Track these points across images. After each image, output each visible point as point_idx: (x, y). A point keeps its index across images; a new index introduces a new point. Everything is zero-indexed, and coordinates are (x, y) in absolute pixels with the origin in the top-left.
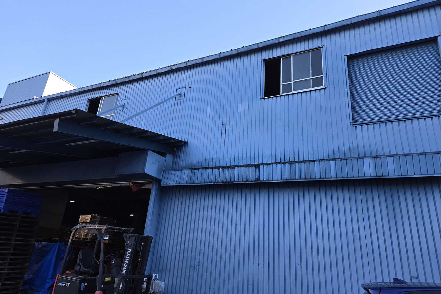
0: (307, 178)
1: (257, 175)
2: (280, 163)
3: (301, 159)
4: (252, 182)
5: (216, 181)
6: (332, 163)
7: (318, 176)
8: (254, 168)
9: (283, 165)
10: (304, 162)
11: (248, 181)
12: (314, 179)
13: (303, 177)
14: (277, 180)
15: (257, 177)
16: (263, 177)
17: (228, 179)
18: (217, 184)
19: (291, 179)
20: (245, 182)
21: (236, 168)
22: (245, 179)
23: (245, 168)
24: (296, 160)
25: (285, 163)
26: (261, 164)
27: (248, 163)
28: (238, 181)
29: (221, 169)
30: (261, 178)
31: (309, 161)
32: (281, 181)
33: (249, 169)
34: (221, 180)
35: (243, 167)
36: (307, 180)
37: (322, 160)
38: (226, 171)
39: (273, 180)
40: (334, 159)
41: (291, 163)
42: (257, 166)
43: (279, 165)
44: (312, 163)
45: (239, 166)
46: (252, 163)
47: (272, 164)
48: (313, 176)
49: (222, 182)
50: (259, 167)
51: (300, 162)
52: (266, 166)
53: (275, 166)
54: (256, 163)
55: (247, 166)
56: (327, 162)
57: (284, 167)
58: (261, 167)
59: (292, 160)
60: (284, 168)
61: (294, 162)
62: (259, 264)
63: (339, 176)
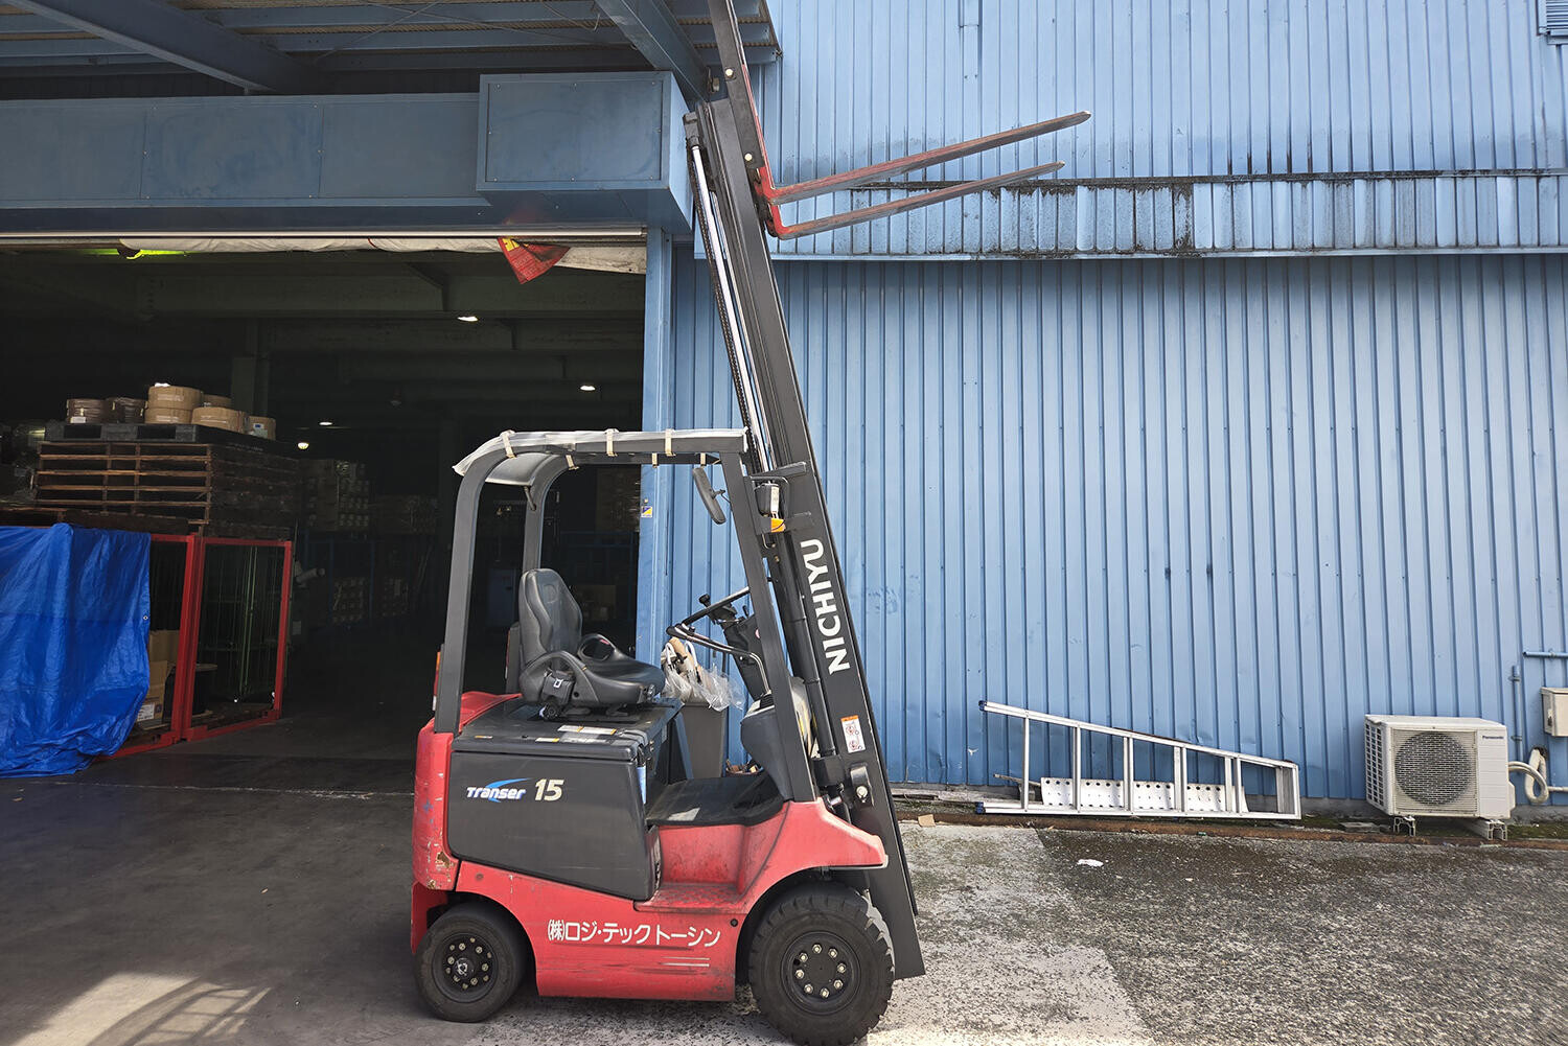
0: (1401, 243)
1: (1180, 224)
2: (1289, 177)
3: (1382, 165)
4: (1161, 256)
5: (987, 248)
6: (1505, 185)
7: (1445, 238)
8: (1165, 194)
9: (1298, 186)
10: (1394, 176)
11: (1137, 248)
12: (1429, 247)
13: (1386, 237)
14: (1273, 249)
15: (1181, 235)
16: (1209, 235)
17: (1041, 238)
18: (993, 258)
19: (1334, 248)
20: (1128, 257)
21: (1082, 191)
22: (1126, 242)
23: (1124, 195)
24: (1362, 165)
25: (1309, 177)
26: (1202, 180)
27: (1142, 172)
28: (1095, 251)
29: (1003, 191)
30: (1203, 240)
31: (1415, 175)
32: (1292, 254)
33: (1145, 199)
34: (1009, 242)
35: (1116, 186)
36: (1402, 252)
37: (1464, 174)
38: (1034, 203)
39: (1253, 249)
40: (1514, 174)
41: (1335, 179)
42: (1181, 187)
43: (1281, 187)
44: (1424, 185)
45: (1094, 184)
46: (1162, 172)
47: (1252, 178)
48: (1425, 238)
49: (1017, 252)
50: (1189, 194)
51: (1372, 177)
52: (1220, 190)
53: (1261, 188)
54: (1181, 171)
55: (1134, 185)
56: (1483, 182)
57: (1304, 194)
58: (1201, 192)
59: (1342, 167)
60: (1304, 202)
61: (1349, 178)
62: (1168, 572)
63: (1528, 238)
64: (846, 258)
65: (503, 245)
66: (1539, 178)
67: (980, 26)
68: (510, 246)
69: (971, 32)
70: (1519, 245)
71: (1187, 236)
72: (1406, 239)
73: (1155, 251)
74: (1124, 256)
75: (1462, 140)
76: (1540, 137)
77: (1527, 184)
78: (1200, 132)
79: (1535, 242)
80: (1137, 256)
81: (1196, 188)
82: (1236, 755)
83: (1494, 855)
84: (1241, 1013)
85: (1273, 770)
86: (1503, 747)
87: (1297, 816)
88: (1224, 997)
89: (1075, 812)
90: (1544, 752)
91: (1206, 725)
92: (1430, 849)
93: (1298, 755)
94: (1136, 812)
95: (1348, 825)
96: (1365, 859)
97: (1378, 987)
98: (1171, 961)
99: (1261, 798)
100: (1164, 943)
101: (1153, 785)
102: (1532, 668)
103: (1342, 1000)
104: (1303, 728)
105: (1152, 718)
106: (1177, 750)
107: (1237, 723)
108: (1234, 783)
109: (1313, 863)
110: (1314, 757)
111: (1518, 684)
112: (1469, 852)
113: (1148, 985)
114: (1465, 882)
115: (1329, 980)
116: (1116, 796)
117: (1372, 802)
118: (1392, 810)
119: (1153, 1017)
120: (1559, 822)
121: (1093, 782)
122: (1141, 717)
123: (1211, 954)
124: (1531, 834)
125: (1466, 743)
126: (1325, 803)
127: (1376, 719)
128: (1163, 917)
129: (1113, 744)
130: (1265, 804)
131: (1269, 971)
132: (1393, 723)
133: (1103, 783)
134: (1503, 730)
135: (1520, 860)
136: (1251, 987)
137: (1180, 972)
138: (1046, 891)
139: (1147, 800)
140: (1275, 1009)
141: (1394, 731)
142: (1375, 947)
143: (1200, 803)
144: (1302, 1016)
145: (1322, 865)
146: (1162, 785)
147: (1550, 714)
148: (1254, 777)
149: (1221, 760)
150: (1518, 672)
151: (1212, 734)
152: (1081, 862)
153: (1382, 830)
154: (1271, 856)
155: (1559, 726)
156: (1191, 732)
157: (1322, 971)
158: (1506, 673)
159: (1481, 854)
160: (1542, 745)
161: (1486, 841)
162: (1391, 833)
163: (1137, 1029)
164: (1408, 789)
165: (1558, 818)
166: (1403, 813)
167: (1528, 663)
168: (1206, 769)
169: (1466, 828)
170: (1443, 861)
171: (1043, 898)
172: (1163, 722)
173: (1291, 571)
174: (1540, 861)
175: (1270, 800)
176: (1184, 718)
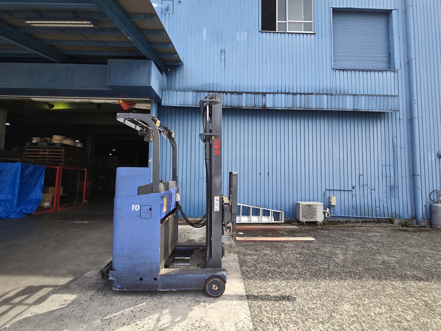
0: (306, 107)
1: (264, 102)
2: (285, 93)
3: (302, 92)
4: (260, 108)
5: (224, 105)
6: (325, 96)
7: (314, 107)
8: (261, 95)
9: (286, 95)
10: (305, 94)
11: (255, 107)
12: (311, 108)
13: (303, 106)
14: (282, 108)
15: (264, 104)
16: (269, 105)
17: (236, 104)
18: (226, 107)
19: (293, 108)
20: (253, 108)
21: (244, 94)
22: (253, 105)
23: (253, 95)
24: (299, 92)
25: (289, 93)
26: (268, 93)
27: (257, 91)
28: (247, 107)
29: (228, 93)
30: (268, 105)
31: (309, 94)
32: (285, 109)
33: (257, 96)
34: (229, 104)
35: (251, 93)
36: (306, 109)
37: (318, 94)
38: (234, 96)
39: (278, 108)
40: (327, 94)
41: (294, 94)
42: (264, 94)
43: (283, 95)
44: (310, 96)
45: (247, 93)
46: (261, 91)
47: (278, 93)
48: (310, 107)
49: (231, 106)
50: (265, 96)
51: (301, 94)
52: (271, 95)
53: (279, 95)
54: (264, 91)
55: (255, 93)
56: (321, 96)
57: (288, 97)
58: (268, 95)
59: (295, 92)
60: (288, 98)
61: (296, 94)
62: (260, 174)
63: (329, 107)
64: (195, 106)
65: (119, 101)
66: (332, 95)
67: (225, 60)
68: (121, 102)
69: (223, 62)
70: (328, 109)
71: (265, 104)
72: (307, 107)
73: (259, 107)
74: (252, 108)
75: (317, 89)
76: (332, 89)
77: (329, 96)
78: (268, 85)
79: (331, 108)
80: (255, 108)
81: (267, 94)
82: (272, 210)
83: (320, 229)
84: (264, 270)
85: (279, 213)
86: (322, 207)
87: (283, 222)
88: (262, 266)
89: (240, 222)
90: (329, 208)
91: (267, 204)
92: (308, 228)
93: (284, 210)
94: (252, 222)
95: (292, 223)
96: (295, 230)
97: (295, 261)
98: (252, 256)
99: (277, 218)
100: (251, 252)
101: (256, 216)
102: (327, 192)
103: (287, 265)
104: (285, 205)
105: (256, 203)
106: (261, 209)
107: (273, 204)
108: (272, 216)
109: (285, 231)
110: (287, 210)
111: (325, 195)
112: (315, 228)
113: (245, 263)
114: (314, 235)
115: (285, 260)
116: (249, 219)
117: (297, 218)
118: (301, 220)
119: (244, 272)
120: (332, 222)
121: (244, 216)
122: (254, 203)
123: (261, 254)
124: (327, 224)
125: (315, 207)
126: (289, 219)
127: (299, 202)
128: (253, 245)
129: (249, 208)
130: (277, 219)
131: (273, 258)
132: (301, 203)
133: (246, 216)
134: (322, 204)
135: (325, 230)
136: (268, 262)
137: (253, 259)
138: (229, 240)
139: (254, 219)
140: (272, 268)
141: (302, 205)
142: (296, 251)
143: (265, 220)
144: (278, 270)
145: (287, 232)
146: (258, 216)
147: (331, 201)
148: (275, 214)
149: (269, 211)
150: (325, 193)
151: (268, 206)
152: (239, 233)
153: (299, 224)
154: (277, 230)
155: (332, 203)
156: (264, 206)
157: (284, 257)
158: (323, 193)
159: (317, 229)
160: (329, 207)
161: (318, 226)
162: (301, 225)
163: (240, 276)
164: (304, 217)
165: (331, 221)
166: (303, 221)
167: (327, 191)
168: (266, 213)
169: (315, 223)
170: (310, 230)
171: (228, 242)
172: (258, 204)
173: (284, 173)
174: (328, 230)
175: (278, 219)
176: (262, 203)
